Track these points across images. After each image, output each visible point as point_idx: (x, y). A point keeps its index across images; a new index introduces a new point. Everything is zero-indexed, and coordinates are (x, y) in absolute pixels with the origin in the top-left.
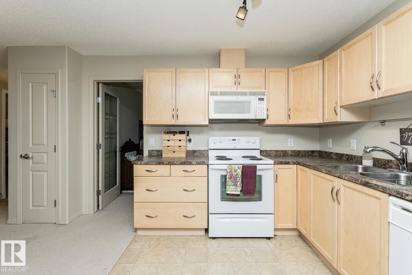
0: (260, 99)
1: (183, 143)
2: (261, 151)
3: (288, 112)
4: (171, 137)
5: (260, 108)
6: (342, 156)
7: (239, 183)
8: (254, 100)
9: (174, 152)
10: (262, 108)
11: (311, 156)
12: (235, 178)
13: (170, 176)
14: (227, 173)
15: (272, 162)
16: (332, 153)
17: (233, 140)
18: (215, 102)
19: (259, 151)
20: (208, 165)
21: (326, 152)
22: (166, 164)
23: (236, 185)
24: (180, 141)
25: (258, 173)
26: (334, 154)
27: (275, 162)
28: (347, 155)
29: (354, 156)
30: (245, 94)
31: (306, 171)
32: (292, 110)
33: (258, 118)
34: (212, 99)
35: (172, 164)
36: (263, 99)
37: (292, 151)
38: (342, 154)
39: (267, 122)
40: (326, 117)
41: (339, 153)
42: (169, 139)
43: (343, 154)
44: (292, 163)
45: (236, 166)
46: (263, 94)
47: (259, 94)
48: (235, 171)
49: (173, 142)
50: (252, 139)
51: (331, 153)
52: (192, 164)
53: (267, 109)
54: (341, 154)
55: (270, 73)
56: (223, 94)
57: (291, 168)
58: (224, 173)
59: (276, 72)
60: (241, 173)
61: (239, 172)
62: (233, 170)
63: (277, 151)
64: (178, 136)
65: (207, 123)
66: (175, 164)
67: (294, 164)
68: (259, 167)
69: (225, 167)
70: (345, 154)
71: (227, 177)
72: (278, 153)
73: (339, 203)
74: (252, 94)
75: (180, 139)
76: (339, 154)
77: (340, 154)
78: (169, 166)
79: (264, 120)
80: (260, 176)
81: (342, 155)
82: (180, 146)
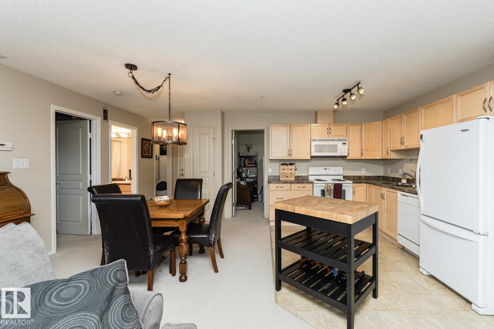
0: (343, 144)
1: (293, 171)
2: (344, 177)
3: (361, 152)
4: (285, 167)
5: (344, 149)
7: (332, 194)
8: (340, 144)
9: (287, 177)
10: (345, 149)
11: (377, 179)
12: (330, 191)
13: (291, 190)
14: (325, 188)
15: (351, 182)
17: (325, 169)
18: (315, 145)
19: (342, 176)
20: (313, 184)
21: (387, 177)
22: (289, 183)
23: (331, 195)
24: (291, 169)
25: (343, 188)
26: (391, 178)
27: (353, 182)
28: (397, 178)
30: (334, 140)
31: (370, 187)
32: (364, 150)
33: (342, 155)
34: (313, 143)
35: (292, 183)
36: (345, 144)
37: (364, 176)
39: (348, 158)
40: (384, 156)
42: (284, 169)
44: (363, 183)
45: (330, 184)
46: (346, 140)
47: (343, 140)
48: (330, 187)
49: (287, 170)
50: (338, 168)
51: (389, 177)
52: (304, 183)
53: (348, 150)
55: (350, 127)
56: (320, 140)
57: (363, 186)
58: (323, 188)
59: (353, 126)
60: (333, 188)
61: (332, 187)
62: (329, 187)
63: (354, 176)
64: (290, 167)
65: (309, 158)
66: (294, 183)
67: (365, 183)
68: (343, 185)
69: (324, 185)
71: (325, 190)
72: (355, 178)
73: (384, 199)
74: (338, 140)
75: (291, 168)
78: (290, 184)
79: (346, 157)
80: (344, 190)
81: (395, 178)
82: (291, 173)
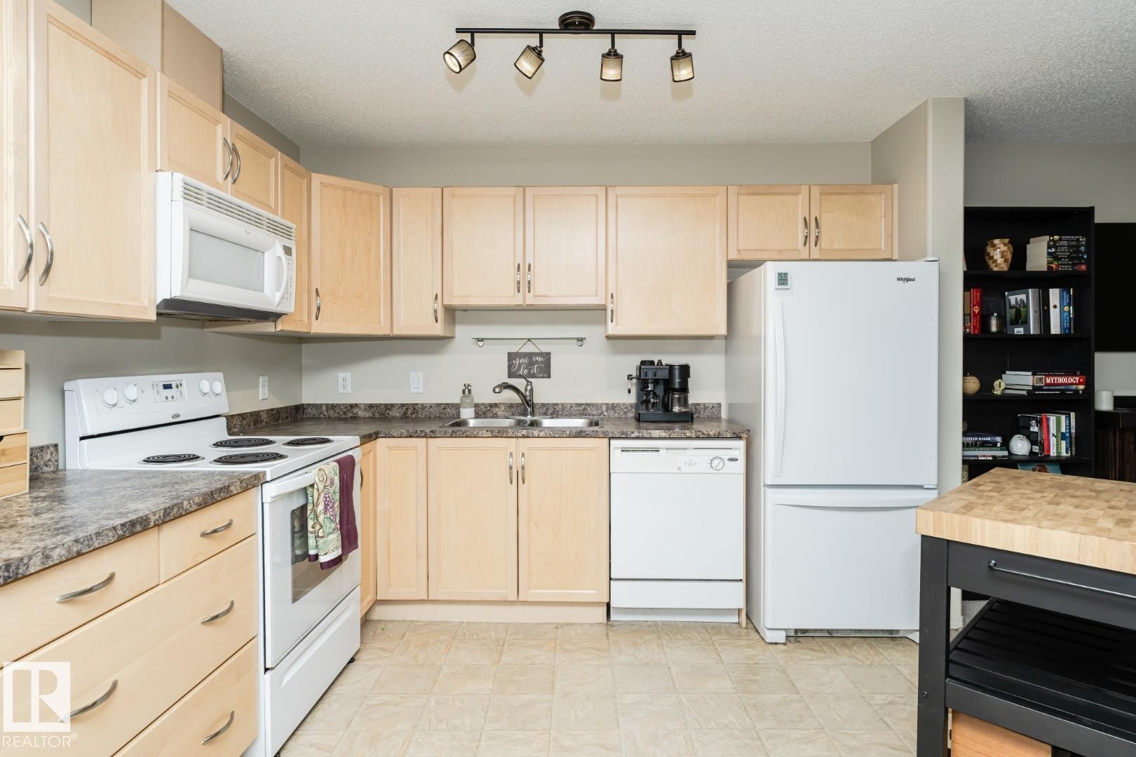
6: (389, 409)
12: (331, 505)
14: (319, 497)
16: (356, 405)
17: (165, 388)
18: (191, 229)
20: (262, 486)
26: (363, 408)
28: (403, 405)
29: (422, 405)
32: (320, 294)
33: (279, 309)
36: (290, 251)
38: (388, 404)
41: (381, 404)
43: (392, 405)
45: (330, 467)
46: (290, 234)
47: (284, 231)
48: (332, 484)
54: (384, 404)
55: (285, 171)
59: (293, 171)
60: (339, 487)
61: (337, 481)
62: (328, 482)
70: (398, 404)
71: (320, 508)
73: (524, 482)
76: (378, 406)
77: (383, 407)
81: (389, 407)
